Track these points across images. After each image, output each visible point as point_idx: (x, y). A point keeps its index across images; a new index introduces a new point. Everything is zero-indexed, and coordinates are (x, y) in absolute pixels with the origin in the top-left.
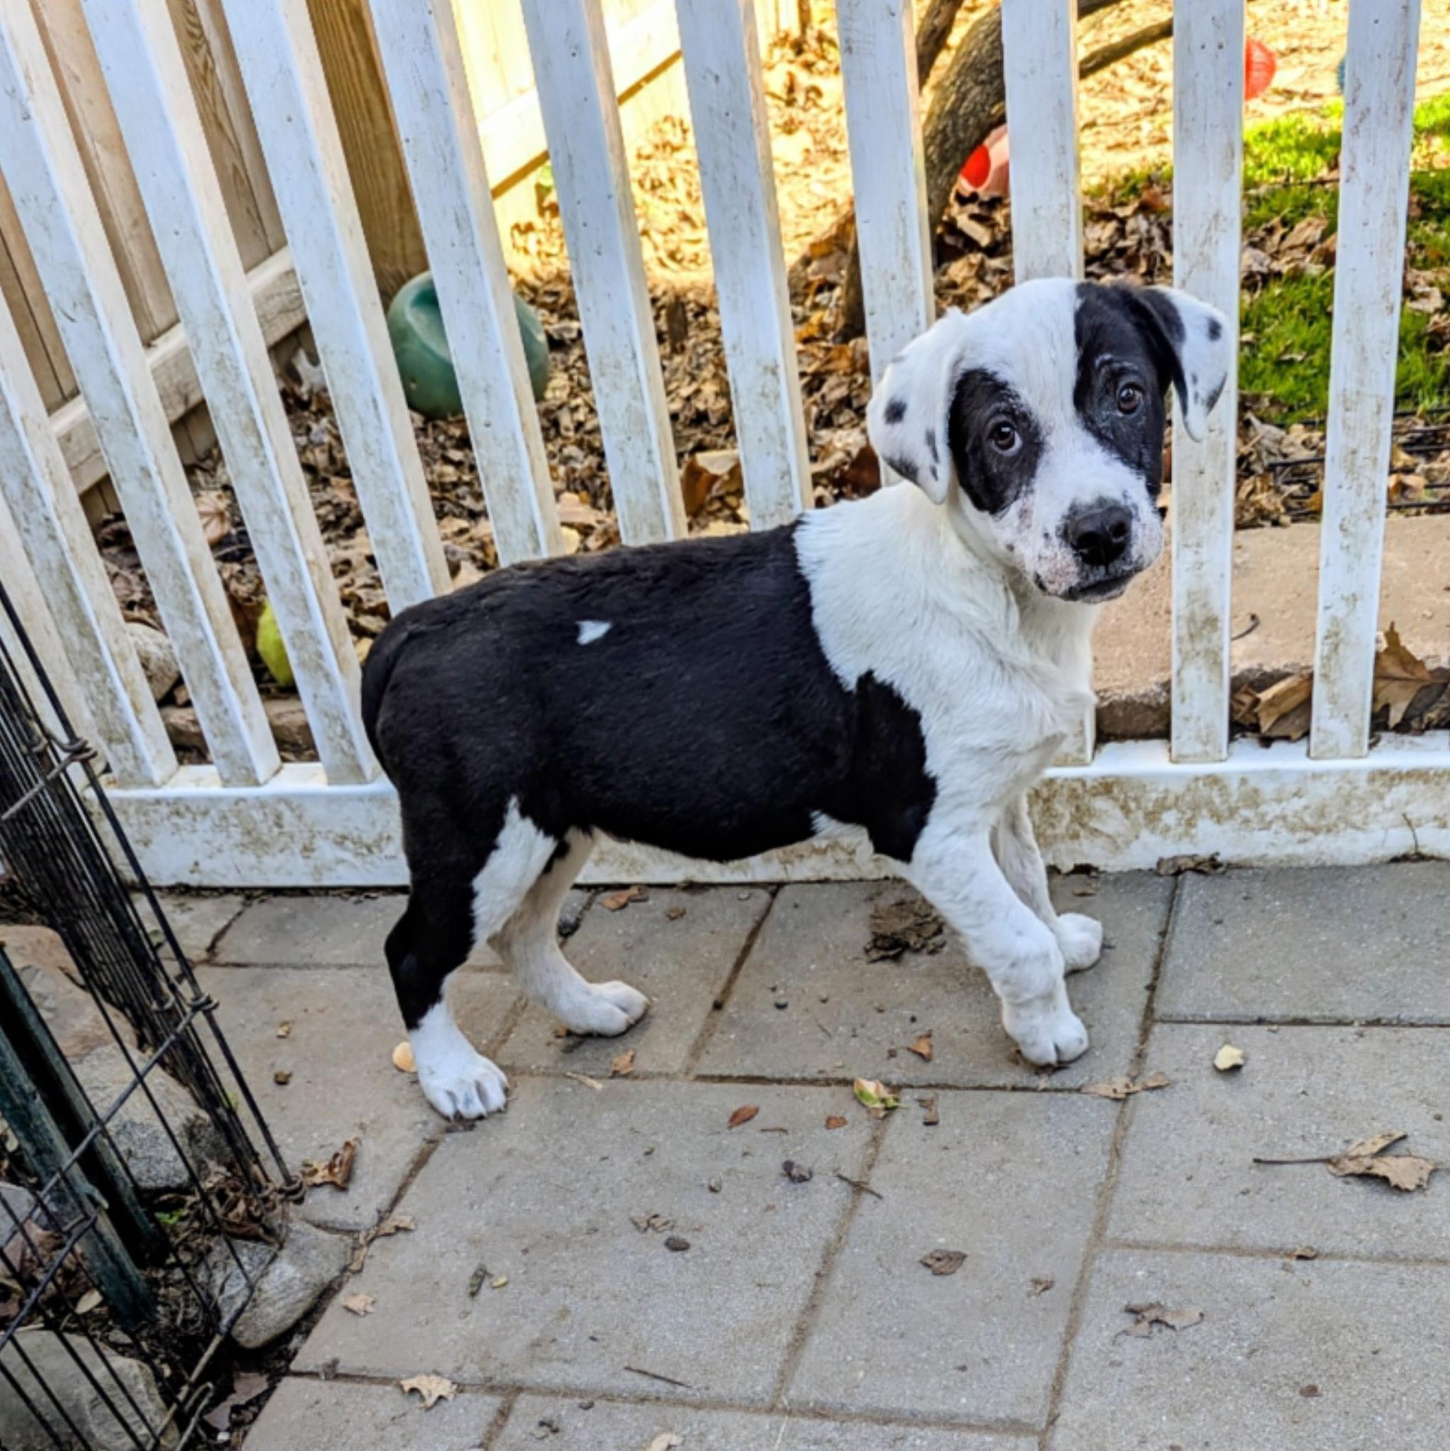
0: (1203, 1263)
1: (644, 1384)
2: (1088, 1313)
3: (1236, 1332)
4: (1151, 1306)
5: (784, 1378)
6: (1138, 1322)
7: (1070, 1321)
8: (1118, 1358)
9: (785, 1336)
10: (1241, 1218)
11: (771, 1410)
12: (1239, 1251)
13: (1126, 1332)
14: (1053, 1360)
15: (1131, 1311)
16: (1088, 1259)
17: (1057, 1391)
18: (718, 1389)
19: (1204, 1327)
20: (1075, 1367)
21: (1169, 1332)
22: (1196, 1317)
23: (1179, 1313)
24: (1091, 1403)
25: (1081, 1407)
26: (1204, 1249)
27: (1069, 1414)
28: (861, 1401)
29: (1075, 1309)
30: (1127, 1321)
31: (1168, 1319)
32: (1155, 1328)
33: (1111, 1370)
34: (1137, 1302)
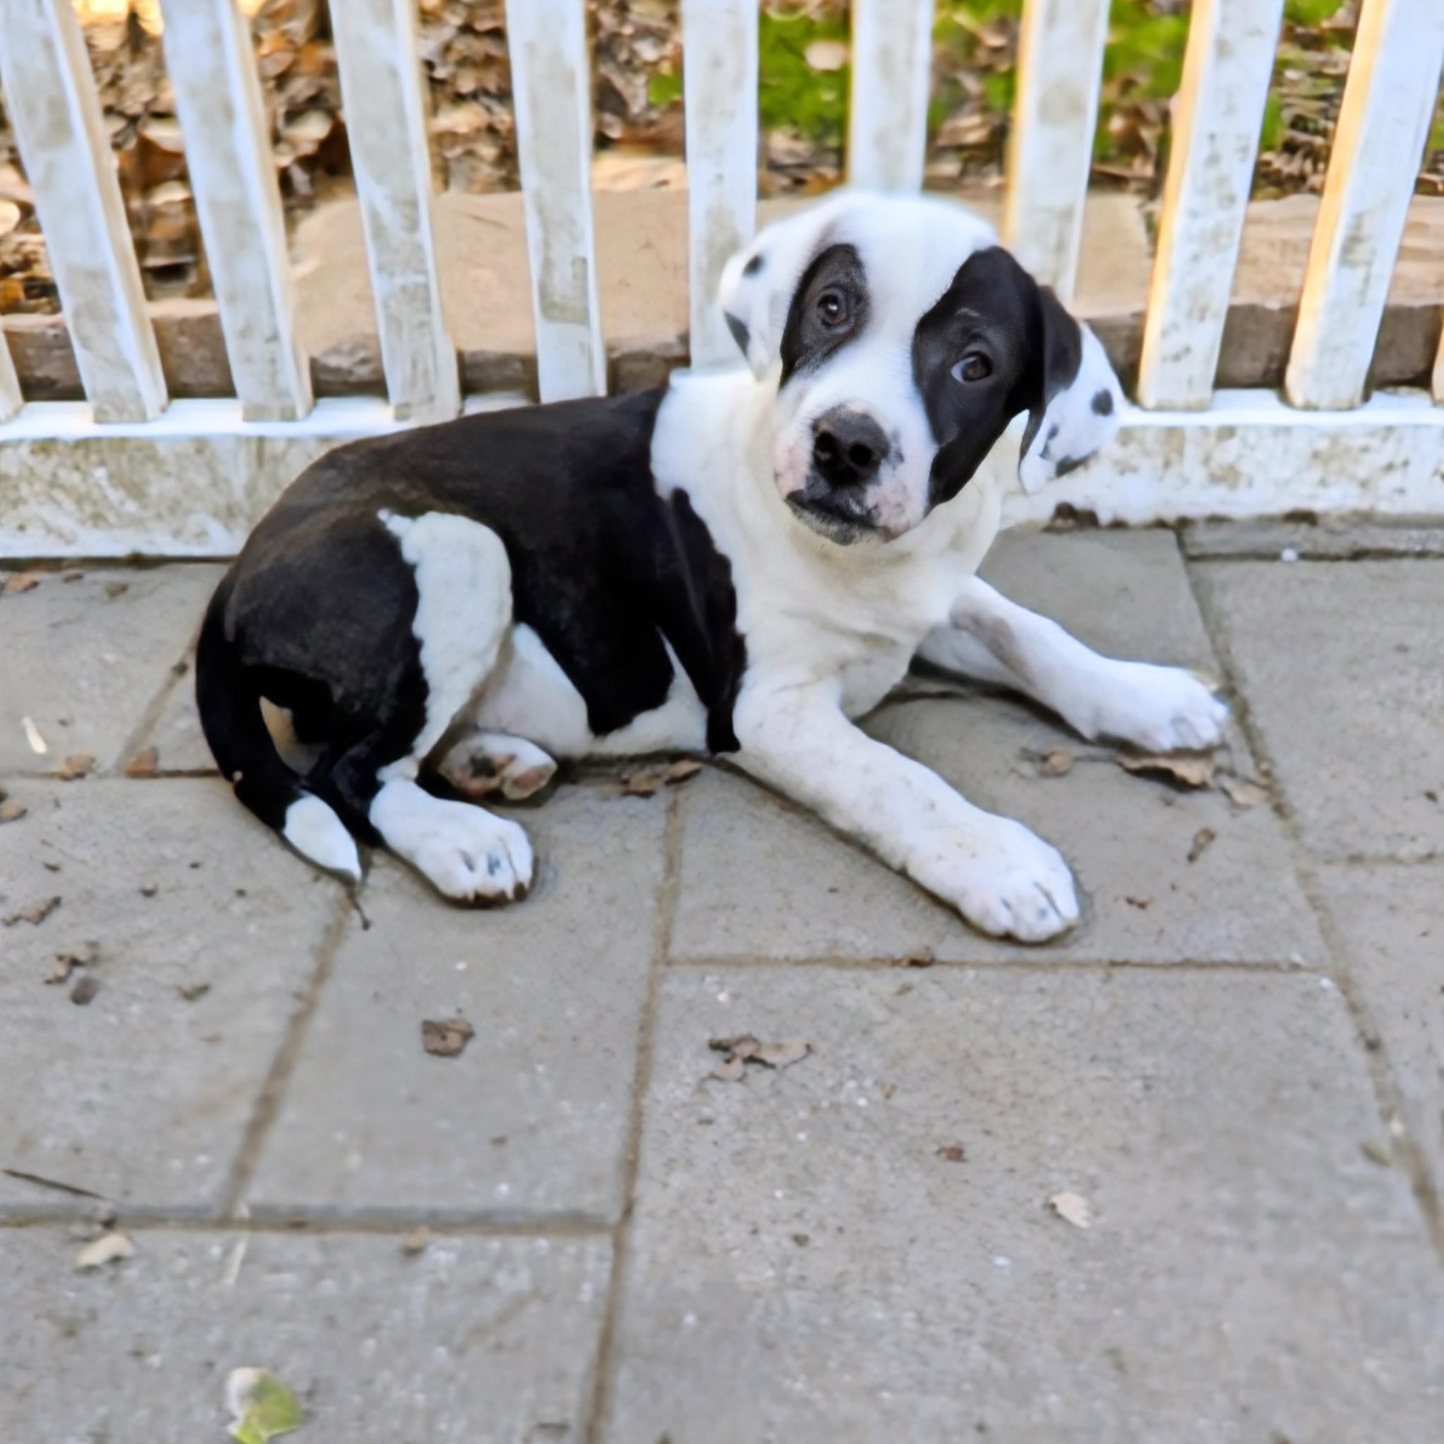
0: (798, 982)
1: (30, 1196)
2: (662, 1053)
3: (854, 1067)
4: (741, 1041)
5: (241, 1172)
6: (728, 1061)
7: (638, 1064)
8: (707, 1112)
9: (243, 1112)
10: (836, 924)
11: (225, 1222)
12: (840, 963)
13: (713, 1076)
14: (620, 1122)
15: (718, 1046)
16: (653, 984)
17: (631, 1167)
18: (142, 1198)
19: (812, 1062)
20: (651, 1128)
21: (769, 1074)
22: (802, 1051)
23: (779, 1047)
24: (678, 1180)
25: (665, 1185)
26: (798, 963)
27: (649, 1195)
28: (356, 1201)
29: (644, 1049)
30: (712, 1062)
31: (768, 1056)
32: (752, 1069)
33: (700, 1130)
34: (723, 1035)
